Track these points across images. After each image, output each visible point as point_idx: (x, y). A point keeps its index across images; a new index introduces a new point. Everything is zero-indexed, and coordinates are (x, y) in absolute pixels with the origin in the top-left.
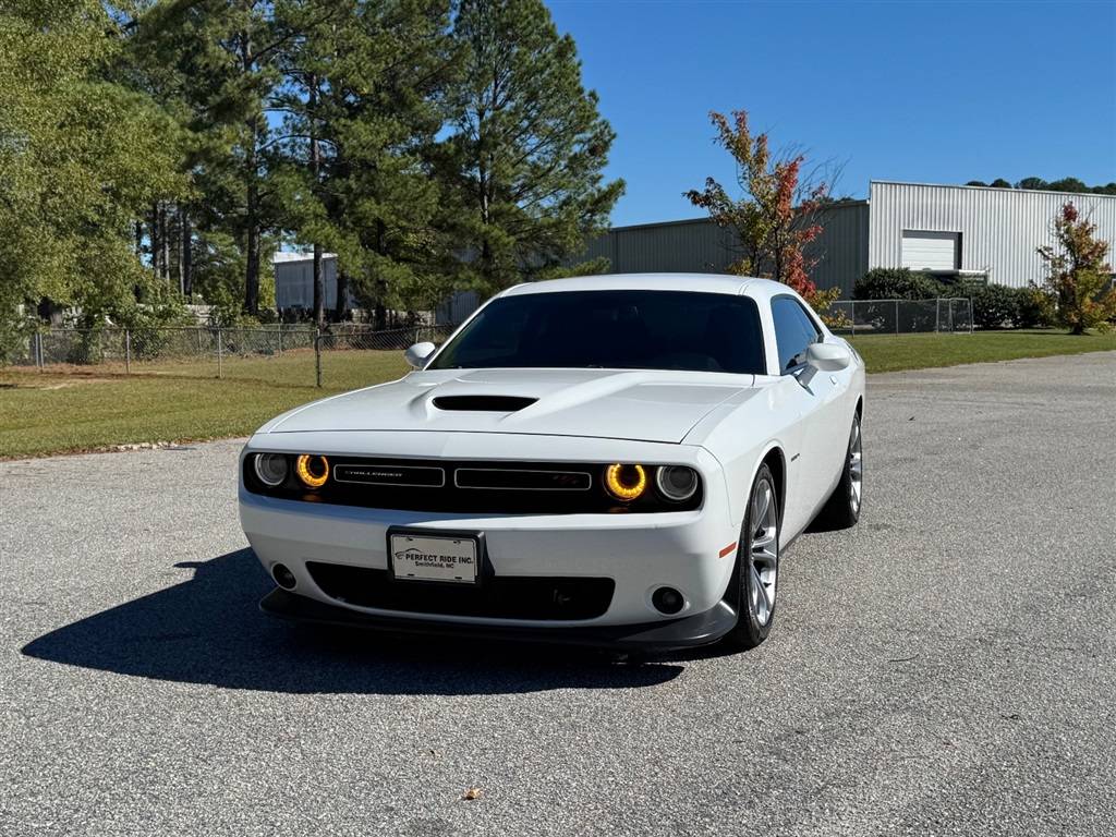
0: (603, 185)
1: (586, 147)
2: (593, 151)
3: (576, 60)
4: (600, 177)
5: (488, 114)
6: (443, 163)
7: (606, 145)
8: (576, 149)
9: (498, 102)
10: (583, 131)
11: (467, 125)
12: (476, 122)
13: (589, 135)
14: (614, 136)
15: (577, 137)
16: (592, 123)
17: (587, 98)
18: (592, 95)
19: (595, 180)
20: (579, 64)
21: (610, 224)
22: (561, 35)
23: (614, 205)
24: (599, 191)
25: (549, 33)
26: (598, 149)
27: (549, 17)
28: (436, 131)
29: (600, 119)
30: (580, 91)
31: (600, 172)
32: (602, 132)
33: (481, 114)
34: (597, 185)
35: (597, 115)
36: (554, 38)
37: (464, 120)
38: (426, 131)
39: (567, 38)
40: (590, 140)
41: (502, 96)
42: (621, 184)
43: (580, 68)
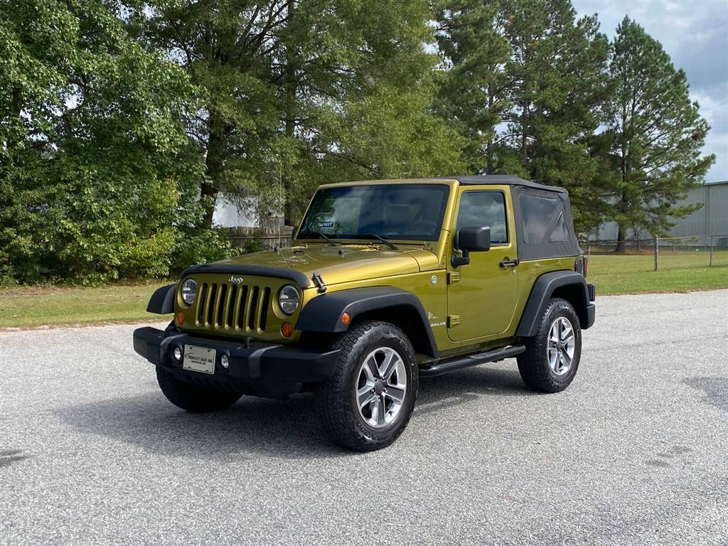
0: (701, 157)
1: (691, 135)
2: (695, 137)
3: (686, 84)
4: (699, 153)
5: (628, 118)
6: (598, 146)
7: (704, 134)
8: (684, 136)
9: (635, 110)
10: (689, 126)
11: (615, 125)
12: (621, 122)
13: (692, 128)
14: (709, 128)
15: (684, 130)
16: (695, 121)
17: (692, 106)
18: (696, 104)
19: (696, 155)
20: (688, 87)
21: (704, 182)
22: (677, 69)
23: (708, 170)
24: (699, 161)
25: (670, 69)
26: (698, 136)
27: (669, 59)
28: (596, 127)
29: (700, 118)
30: (688, 102)
31: (699, 150)
32: (701, 126)
33: (624, 118)
34: (697, 158)
35: (699, 116)
36: (673, 72)
37: (613, 121)
38: (588, 129)
39: (681, 71)
40: (694, 130)
41: (638, 106)
42: (713, 157)
43: (688, 89)
